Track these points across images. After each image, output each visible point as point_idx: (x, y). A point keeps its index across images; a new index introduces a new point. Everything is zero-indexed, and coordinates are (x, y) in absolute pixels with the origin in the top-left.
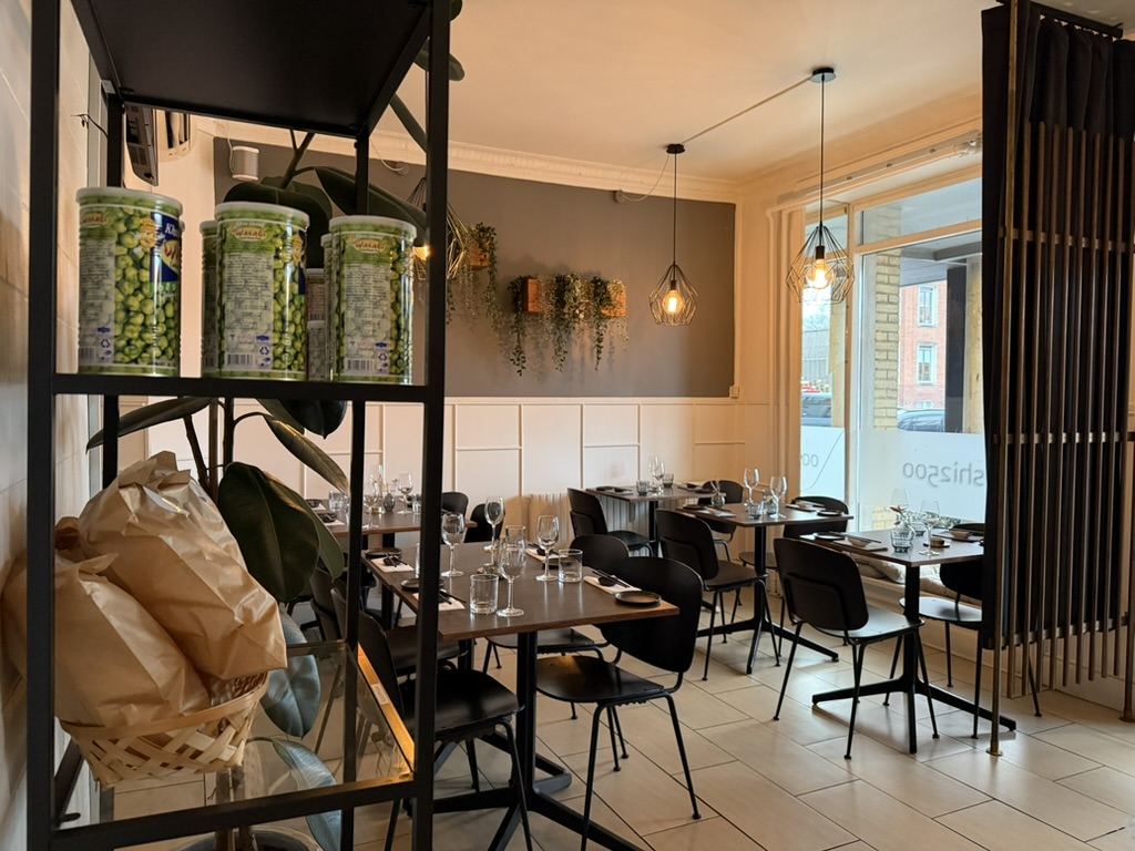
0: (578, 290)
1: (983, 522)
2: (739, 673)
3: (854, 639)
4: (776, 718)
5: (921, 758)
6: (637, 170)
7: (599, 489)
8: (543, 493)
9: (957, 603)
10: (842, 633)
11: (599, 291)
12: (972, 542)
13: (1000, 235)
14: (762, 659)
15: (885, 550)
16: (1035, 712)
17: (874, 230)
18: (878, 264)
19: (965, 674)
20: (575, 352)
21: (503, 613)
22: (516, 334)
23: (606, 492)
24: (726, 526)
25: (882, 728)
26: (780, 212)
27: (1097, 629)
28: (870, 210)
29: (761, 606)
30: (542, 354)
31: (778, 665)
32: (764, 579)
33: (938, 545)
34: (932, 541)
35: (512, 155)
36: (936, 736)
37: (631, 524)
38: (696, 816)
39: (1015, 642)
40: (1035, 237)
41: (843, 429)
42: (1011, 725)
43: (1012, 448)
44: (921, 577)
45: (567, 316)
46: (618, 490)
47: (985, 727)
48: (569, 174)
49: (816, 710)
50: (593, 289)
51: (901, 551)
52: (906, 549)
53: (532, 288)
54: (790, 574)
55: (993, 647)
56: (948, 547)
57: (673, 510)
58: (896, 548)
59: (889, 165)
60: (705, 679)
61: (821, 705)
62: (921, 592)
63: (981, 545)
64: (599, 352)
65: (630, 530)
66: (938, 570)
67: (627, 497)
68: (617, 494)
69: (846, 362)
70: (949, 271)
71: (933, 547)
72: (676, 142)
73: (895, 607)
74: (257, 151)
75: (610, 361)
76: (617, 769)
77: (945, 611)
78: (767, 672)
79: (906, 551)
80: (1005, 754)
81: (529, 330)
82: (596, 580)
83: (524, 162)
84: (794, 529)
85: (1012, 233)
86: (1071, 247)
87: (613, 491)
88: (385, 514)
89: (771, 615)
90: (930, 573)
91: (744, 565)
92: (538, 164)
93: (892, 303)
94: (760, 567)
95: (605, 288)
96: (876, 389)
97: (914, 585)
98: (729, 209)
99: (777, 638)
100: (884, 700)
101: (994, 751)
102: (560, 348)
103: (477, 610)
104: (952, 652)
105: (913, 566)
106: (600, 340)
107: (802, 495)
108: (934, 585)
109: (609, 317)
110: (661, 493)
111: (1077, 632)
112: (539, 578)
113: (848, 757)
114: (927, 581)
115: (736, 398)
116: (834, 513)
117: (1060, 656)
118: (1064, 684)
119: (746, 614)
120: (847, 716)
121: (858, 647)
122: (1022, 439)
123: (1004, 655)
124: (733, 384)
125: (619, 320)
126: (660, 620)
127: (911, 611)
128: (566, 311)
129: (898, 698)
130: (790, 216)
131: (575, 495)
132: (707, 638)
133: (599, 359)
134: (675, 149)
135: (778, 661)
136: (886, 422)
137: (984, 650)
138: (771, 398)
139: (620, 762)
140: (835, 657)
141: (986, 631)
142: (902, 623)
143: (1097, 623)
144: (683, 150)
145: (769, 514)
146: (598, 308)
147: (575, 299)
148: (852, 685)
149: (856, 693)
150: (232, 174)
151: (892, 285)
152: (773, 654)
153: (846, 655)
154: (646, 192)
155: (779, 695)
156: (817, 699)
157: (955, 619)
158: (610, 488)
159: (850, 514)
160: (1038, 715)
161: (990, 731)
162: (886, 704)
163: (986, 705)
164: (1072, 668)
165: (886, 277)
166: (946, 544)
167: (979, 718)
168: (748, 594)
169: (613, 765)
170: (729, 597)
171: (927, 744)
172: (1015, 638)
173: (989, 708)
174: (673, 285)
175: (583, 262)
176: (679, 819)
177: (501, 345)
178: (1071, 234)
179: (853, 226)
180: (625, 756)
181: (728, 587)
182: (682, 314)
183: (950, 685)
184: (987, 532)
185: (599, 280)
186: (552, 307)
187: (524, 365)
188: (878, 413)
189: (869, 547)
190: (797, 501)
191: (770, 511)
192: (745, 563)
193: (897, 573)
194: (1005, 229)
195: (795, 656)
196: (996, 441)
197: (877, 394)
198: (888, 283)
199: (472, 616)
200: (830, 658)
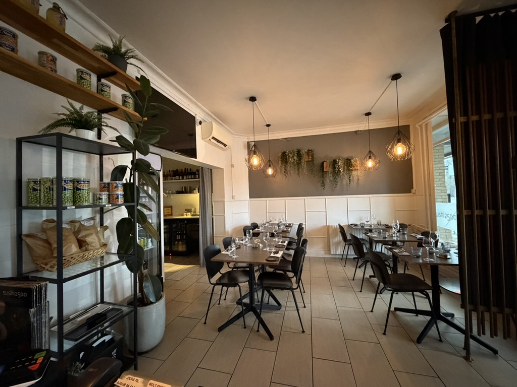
0: (340, 163)
4: (372, 311)
5: (421, 346)
6: (362, 123)
8: (333, 225)
11: (348, 162)
13: (454, 121)
22: (322, 178)
26: (422, 124)
35: (319, 128)
36: (440, 341)
42: (495, 352)
48: (339, 129)
49: (393, 314)
53: (325, 165)
72: (368, 112)
81: (326, 177)
85: (460, 120)
92: (328, 129)
95: (351, 161)
98: (407, 127)
102: (335, 181)
106: (350, 177)
109: (353, 170)
115: (414, 194)
124: (413, 188)
125: (357, 170)
128: (336, 170)
130: (427, 125)
138: (424, 193)
144: (371, 114)
146: (348, 168)
147: (339, 166)
156: (396, 309)
174: (370, 158)
175: (343, 154)
177: (317, 181)
185: (348, 159)
186: (332, 169)
194: (456, 118)
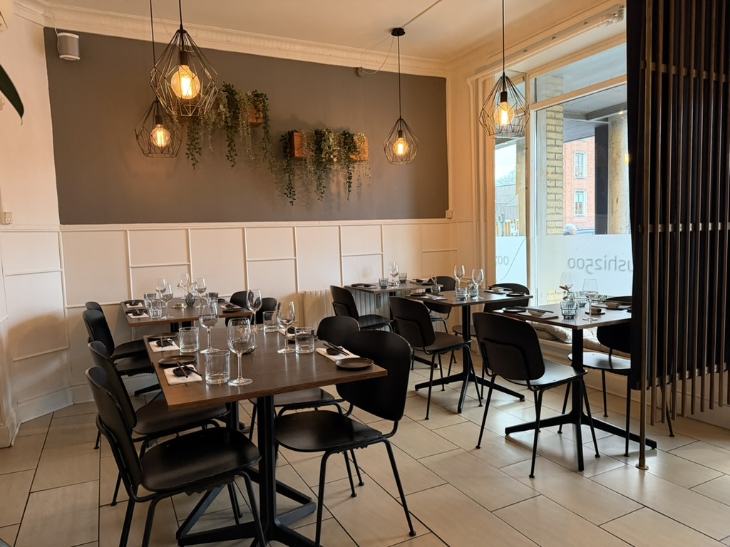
0: (331, 140)
1: (631, 295)
2: (452, 413)
3: (535, 386)
4: (478, 447)
5: (587, 474)
6: (372, 51)
7: (354, 286)
9: (610, 355)
10: (525, 382)
11: (347, 141)
12: (621, 309)
13: (642, 67)
14: (470, 401)
15: (557, 318)
16: (669, 433)
17: (544, 93)
18: (547, 118)
19: (617, 407)
20: (333, 188)
21: (234, 383)
22: (287, 175)
23: (358, 287)
24: (443, 308)
25: (558, 451)
26: (477, 80)
27: (715, 370)
28: (542, 78)
29: (468, 365)
30: (308, 189)
31: (481, 406)
32: (469, 344)
33: (597, 312)
34: (593, 310)
35: (278, 41)
36: (597, 456)
37: (377, 310)
38: (412, 534)
39: (656, 384)
40: (668, 69)
41: (525, 237)
42: (653, 445)
43: (653, 235)
44: (584, 338)
45: (324, 160)
46: (367, 286)
47: (634, 447)
48: (323, 55)
49: (508, 439)
50: (343, 140)
51: (568, 319)
52: (572, 317)
53: (297, 140)
54: (485, 339)
55: (640, 388)
56: (604, 314)
57: (404, 297)
58: (564, 316)
59: (554, 38)
60: (427, 419)
61: (512, 435)
62: (584, 349)
63: (629, 311)
64: (350, 186)
65: (377, 314)
66: (595, 333)
67: (372, 290)
68: (365, 289)
69: (526, 188)
70: (596, 129)
71: (593, 314)
72: (398, 26)
73: (564, 360)
74: (77, 37)
75: (359, 194)
76: (354, 495)
77: (601, 362)
78: (473, 411)
79: (572, 318)
80: (650, 468)
81: (298, 172)
82: (325, 350)
83: (288, 46)
84: (491, 306)
85: (651, 66)
86: (694, 78)
87: (363, 287)
88: (187, 308)
89: (475, 370)
90: (590, 335)
91: (456, 335)
92: (298, 48)
93: (558, 146)
94: (467, 336)
95: (352, 138)
96: (547, 207)
97: (579, 344)
98: (440, 82)
99: (480, 386)
100: (558, 430)
101: (642, 466)
102: (320, 184)
103: (211, 381)
104: (607, 391)
105: (578, 329)
106: (350, 178)
107: (498, 282)
108: (592, 343)
109: (356, 161)
110: (398, 287)
111: (701, 374)
112: (279, 352)
113: (532, 476)
114: (587, 341)
115: (451, 218)
116: (519, 294)
117: (689, 392)
118: (692, 413)
119: (458, 370)
120: (530, 442)
121: (538, 392)
122: (659, 228)
123: (648, 393)
124: (448, 209)
125: (363, 163)
126: (376, 381)
127: (577, 363)
128: (323, 156)
129: (568, 428)
130: (484, 83)
131: (336, 290)
132: (428, 388)
133: (350, 191)
134: (398, 32)
135: (481, 403)
136: (555, 231)
137: (632, 390)
138: (474, 216)
139: (356, 490)
140: (522, 398)
141: (634, 377)
142: (570, 373)
143: (715, 366)
144: (404, 33)
145: (472, 297)
146: (347, 154)
147: (329, 147)
148: (533, 419)
149: (537, 425)
150: (59, 55)
151: (557, 132)
152: (477, 398)
153: (530, 396)
154: (377, 69)
155: (480, 428)
156: (509, 430)
157: (609, 368)
158: (361, 285)
159: (531, 294)
160: (672, 435)
161: (638, 450)
162: (560, 432)
163: (635, 430)
164: (698, 401)
165: (554, 127)
166: (602, 312)
167: (630, 441)
168: (459, 354)
169: (351, 493)
170: (446, 358)
171: (591, 462)
172: (657, 381)
173: (638, 433)
174: (400, 134)
175: (335, 120)
176: (399, 537)
177: (277, 183)
178: (695, 68)
179: (529, 89)
180: (361, 484)
181: (443, 351)
182: (407, 155)
183: (606, 416)
184: (633, 302)
185: (348, 133)
186: (313, 154)
187: (295, 197)
188: (550, 224)
189: (544, 316)
190: (494, 287)
191: (472, 294)
192: (456, 333)
193: (565, 336)
194: (645, 62)
195: (492, 398)
196: (640, 231)
197: (549, 211)
198: (555, 132)
199: (207, 387)
200: (518, 399)
